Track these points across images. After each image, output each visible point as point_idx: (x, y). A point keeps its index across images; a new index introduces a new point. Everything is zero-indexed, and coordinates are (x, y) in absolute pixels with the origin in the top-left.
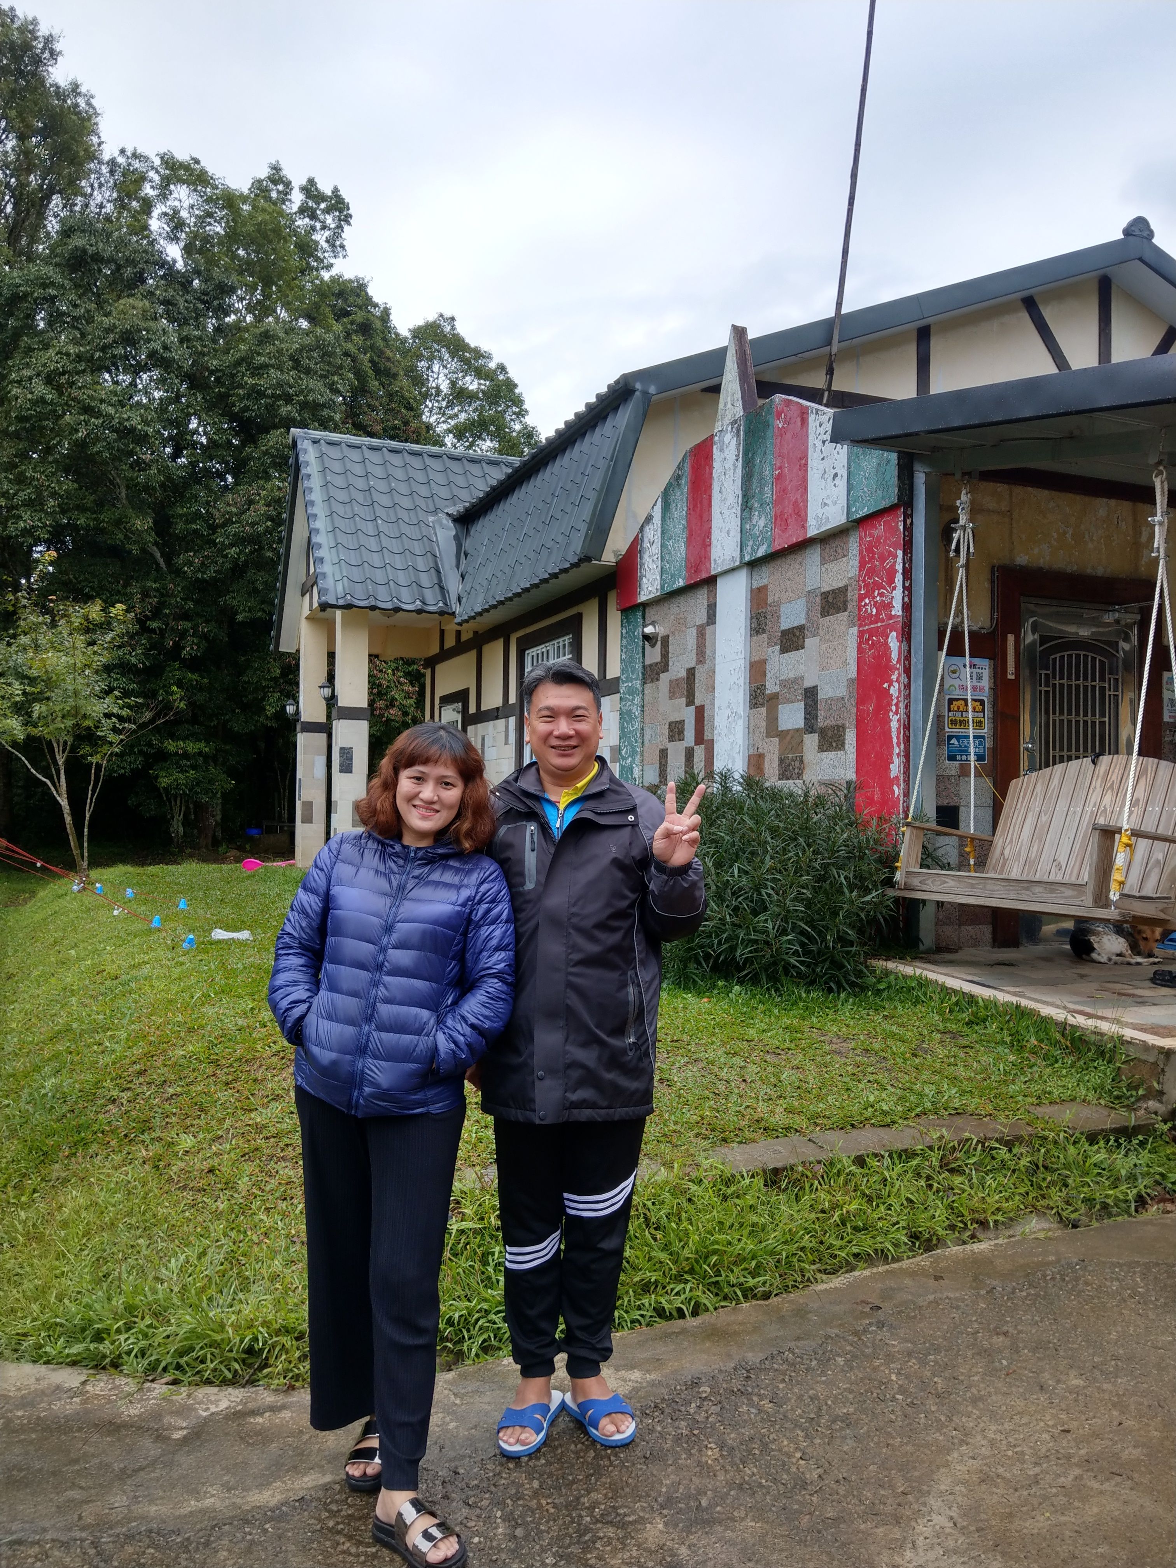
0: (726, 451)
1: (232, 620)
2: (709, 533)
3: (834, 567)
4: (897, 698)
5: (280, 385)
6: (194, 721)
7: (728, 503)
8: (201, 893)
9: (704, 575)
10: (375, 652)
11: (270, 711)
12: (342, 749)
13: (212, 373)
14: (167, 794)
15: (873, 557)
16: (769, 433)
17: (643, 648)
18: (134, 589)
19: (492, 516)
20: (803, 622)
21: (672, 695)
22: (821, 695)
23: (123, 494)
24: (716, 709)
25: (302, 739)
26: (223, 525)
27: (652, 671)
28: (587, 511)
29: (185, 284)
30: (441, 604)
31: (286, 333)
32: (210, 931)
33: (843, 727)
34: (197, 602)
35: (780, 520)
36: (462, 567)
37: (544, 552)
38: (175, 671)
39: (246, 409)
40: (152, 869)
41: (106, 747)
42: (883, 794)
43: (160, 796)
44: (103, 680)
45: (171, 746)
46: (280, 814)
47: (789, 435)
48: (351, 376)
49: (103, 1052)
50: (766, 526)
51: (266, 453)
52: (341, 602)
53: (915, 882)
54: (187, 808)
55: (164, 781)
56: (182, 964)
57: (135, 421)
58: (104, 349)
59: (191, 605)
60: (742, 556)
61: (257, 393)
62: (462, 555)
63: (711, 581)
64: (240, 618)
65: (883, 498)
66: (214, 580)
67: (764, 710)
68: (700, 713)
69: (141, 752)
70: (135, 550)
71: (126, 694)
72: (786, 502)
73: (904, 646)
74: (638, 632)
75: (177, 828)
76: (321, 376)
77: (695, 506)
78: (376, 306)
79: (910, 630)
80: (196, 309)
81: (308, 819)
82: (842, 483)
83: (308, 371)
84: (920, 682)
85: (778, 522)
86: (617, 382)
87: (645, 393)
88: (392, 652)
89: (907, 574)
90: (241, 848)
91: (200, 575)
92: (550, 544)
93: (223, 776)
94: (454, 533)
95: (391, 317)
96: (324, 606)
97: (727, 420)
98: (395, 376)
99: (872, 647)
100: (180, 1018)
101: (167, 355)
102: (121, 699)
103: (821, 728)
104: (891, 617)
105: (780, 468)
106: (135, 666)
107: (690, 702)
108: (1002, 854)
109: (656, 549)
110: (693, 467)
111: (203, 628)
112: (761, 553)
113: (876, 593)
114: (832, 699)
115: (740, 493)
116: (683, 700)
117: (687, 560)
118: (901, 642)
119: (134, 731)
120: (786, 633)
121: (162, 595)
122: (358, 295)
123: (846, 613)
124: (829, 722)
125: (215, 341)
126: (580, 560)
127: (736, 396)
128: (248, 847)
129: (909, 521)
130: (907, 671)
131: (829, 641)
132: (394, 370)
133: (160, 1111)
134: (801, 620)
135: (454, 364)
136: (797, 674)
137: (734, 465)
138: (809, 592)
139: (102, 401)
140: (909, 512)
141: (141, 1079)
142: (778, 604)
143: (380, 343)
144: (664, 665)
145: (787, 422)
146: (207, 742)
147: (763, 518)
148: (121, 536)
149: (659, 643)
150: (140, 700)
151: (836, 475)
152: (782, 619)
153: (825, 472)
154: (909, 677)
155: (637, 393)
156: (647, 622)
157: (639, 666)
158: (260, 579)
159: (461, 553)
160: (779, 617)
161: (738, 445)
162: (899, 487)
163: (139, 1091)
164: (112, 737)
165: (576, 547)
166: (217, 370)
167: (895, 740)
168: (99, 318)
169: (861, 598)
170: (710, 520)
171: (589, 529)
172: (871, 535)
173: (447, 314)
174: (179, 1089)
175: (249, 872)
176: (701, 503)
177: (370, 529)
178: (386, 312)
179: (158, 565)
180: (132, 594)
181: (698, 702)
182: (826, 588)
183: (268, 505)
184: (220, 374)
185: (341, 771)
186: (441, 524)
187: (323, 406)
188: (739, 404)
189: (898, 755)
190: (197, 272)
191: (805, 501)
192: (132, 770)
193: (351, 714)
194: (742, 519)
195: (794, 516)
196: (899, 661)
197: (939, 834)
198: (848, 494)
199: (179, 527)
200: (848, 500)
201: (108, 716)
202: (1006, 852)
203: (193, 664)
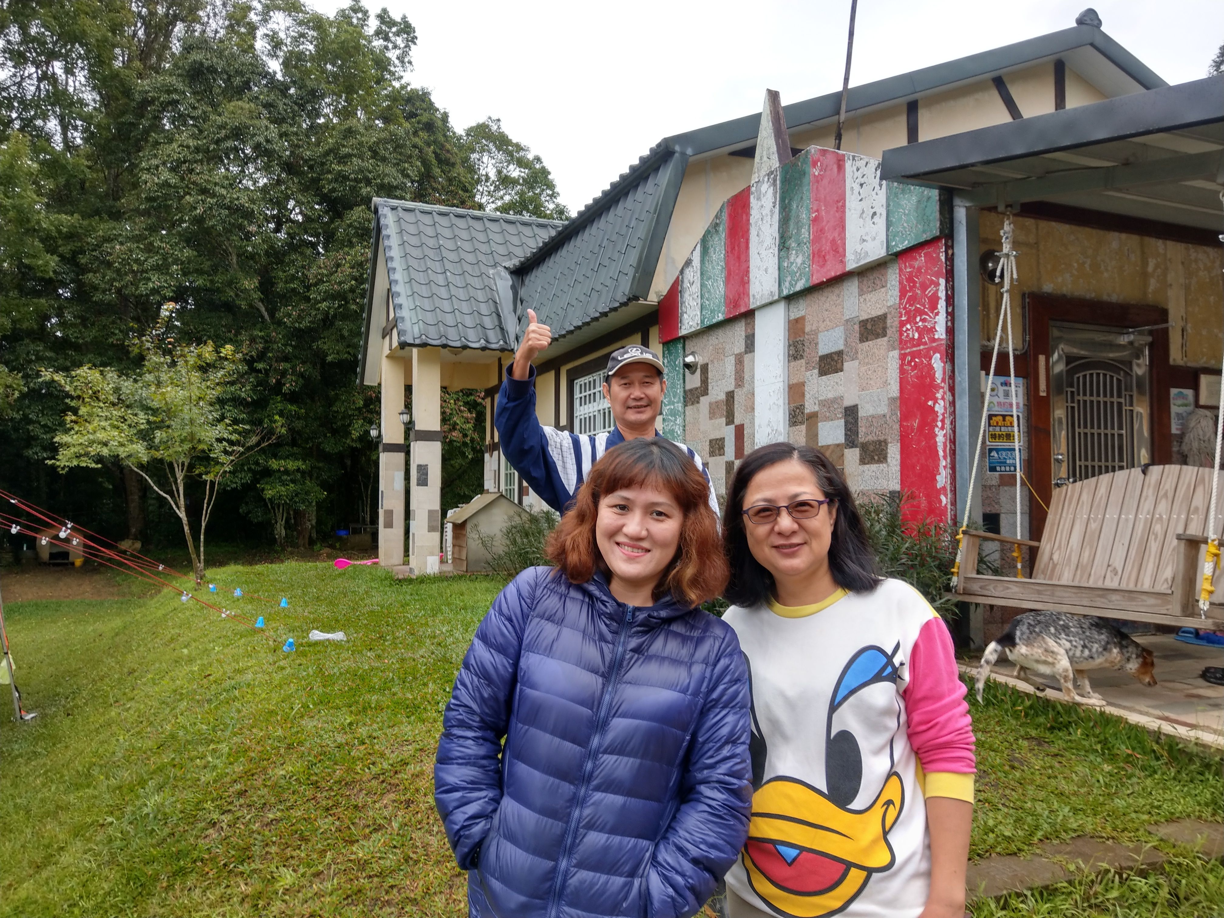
0: (764, 200)
1: (324, 360)
2: (747, 271)
3: (872, 297)
4: (943, 414)
5: (361, 171)
6: (294, 443)
7: (765, 245)
8: (299, 592)
9: (743, 310)
10: (444, 385)
11: (355, 434)
12: (419, 467)
13: (306, 161)
14: (272, 503)
15: (914, 286)
16: (806, 181)
17: (684, 375)
18: (244, 336)
19: (544, 268)
20: (842, 347)
21: (712, 414)
22: (861, 413)
23: (235, 261)
24: (757, 427)
25: (384, 458)
26: (316, 285)
27: (693, 395)
28: (633, 258)
29: (283, 89)
30: (501, 342)
31: (366, 129)
32: (308, 631)
33: (885, 442)
34: (294, 347)
35: (818, 257)
36: (519, 312)
37: (595, 295)
38: (277, 403)
39: (334, 190)
40: (259, 568)
41: (218, 467)
42: (930, 503)
43: (266, 505)
44: (217, 410)
45: (274, 464)
46: (364, 518)
47: (825, 182)
48: (419, 164)
49: (205, 767)
50: (803, 263)
51: (350, 225)
52: (417, 342)
53: (975, 587)
54: (288, 513)
55: (269, 493)
56: (283, 668)
57: (244, 200)
58: (218, 142)
59: (290, 349)
60: (780, 290)
61: (342, 178)
62: (519, 302)
63: (750, 314)
64: (329, 359)
65: (924, 232)
66: (309, 330)
67: (803, 427)
68: (740, 432)
69: (250, 469)
70: (244, 305)
71: (235, 422)
72: (824, 241)
73: (948, 367)
74: (680, 362)
75: (280, 531)
76: (395, 165)
77: (733, 249)
78: (437, 110)
79: (953, 352)
80: (293, 111)
81: (389, 525)
82: (881, 222)
83: (384, 159)
84: (966, 399)
85: (816, 259)
86: (659, 145)
87: (683, 154)
88: (457, 385)
89: (950, 300)
90: (332, 547)
91: (297, 325)
92: (599, 287)
93: (317, 488)
94: (510, 283)
95: (450, 119)
96: (403, 345)
97: (764, 171)
98: (453, 165)
99: (915, 367)
100: (280, 732)
101: (269, 146)
102: (230, 425)
103: (862, 444)
104: (934, 340)
105: (817, 211)
106: (245, 399)
107: (730, 420)
108: (1051, 558)
109: (696, 288)
110: (730, 216)
111: (300, 368)
112: (799, 287)
113: (918, 319)
114: (873, 417)
115: (777, 235)
116: (723, 420)
117: (726, 297)
118: (945, 363)
119: (242, 454)
120: (824, 358)
121: (266, 342)
122: (423, 101)
123: (886, 339)
124: (870, 438)
125: (308, 136)
126: (629, 300)
127: (771, 150)
128: (338, 545)
129: (950, 252)
130: (952, 389)
131: (868, 364)
132: (452, 160)
133: (259, 837)
134: (840, 346)
135: (500, 156)
136: (837, 394)
137: (771, 211)
138: (847, 321)
139: (216, 184)
140: (950, 244)
141: (242, 801)
142: (816, 332)
143: (441, 139)
144: (704, 390)
145: (824, 169)
146: (304, 460)
147: (800, 257)
148: (232, 294)
149: (699, 371)
150: (247, 427)
151: (875, 214)
152: (820, 346)
153: (863, 212)
154: (953, 395)
155: (677, 155)
156: (687, 352)
157: (680, 391)
158: (346, 327)
159: (517, 300)
160: (817, 344)
161: (775, 193)
162: (941, 221)
163: (239, 814)
164: (223, 458)
165: (625, 288)
166: (310, 159)
167: (941, 453)
168: (213, 117)
169: (902, 324)
170: (747, 261)
171: (636, 272)
172: (911, 266)
173: (494, 117)
174: (279, 814)
175: (340, 570)
176: (739, 246)
177: (440, 279)
178: (445, 116)
179: (262, 317)
180: (242, 341)
181: (737, 421)
182: (864, 317)
183: (352, 267)
184: (312, 163)
185: (418, 485)
186: (500, 275)
187: (396, 188)
188: (775, 157)
189: (945, 467)
190: (294, 82)
191: (843, 239)
192: (242, 485)
193: (427, 436)
194: (779, 258)
195: (832, 253)
196: (943, 380)
197: (986, 539)
198: (888, 230)
199: (280, 287)
200: (887, 235)
201: (219, 440)
202: (1055, 557)
203: (293, 398)
